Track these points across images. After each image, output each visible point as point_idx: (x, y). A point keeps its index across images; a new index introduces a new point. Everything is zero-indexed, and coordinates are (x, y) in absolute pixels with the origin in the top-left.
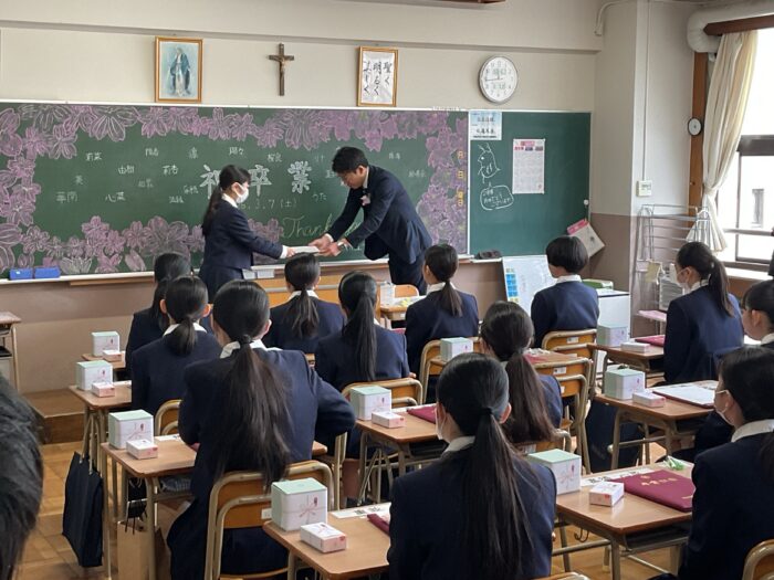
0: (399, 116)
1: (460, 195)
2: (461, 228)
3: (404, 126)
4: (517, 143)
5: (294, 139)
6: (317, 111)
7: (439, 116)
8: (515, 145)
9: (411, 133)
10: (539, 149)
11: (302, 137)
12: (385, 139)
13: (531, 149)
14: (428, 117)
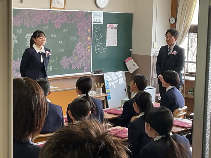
0: (67, 13)
1: (89, 47)
2: (89, 61)
3: (69, 18)
4: (108, 25)
5: (28, 23)
6: (37, 10)
7: (82, 14)
8: (107, 26)
9: (71, 21)
10: (115, 28)
11: (30, 22)
12: (62, 23)
13: (113, 28)
14: (78, 14)
